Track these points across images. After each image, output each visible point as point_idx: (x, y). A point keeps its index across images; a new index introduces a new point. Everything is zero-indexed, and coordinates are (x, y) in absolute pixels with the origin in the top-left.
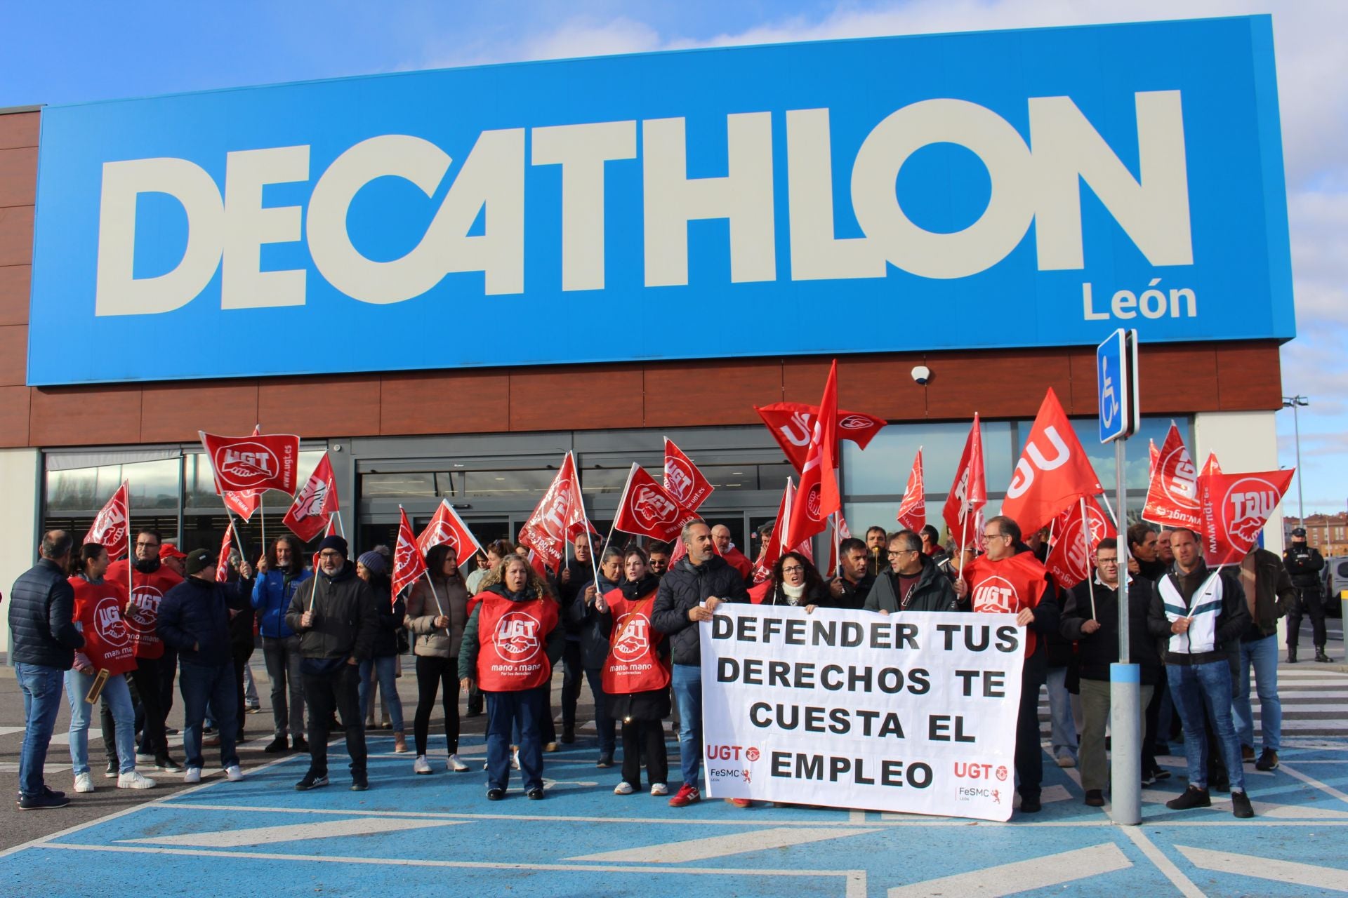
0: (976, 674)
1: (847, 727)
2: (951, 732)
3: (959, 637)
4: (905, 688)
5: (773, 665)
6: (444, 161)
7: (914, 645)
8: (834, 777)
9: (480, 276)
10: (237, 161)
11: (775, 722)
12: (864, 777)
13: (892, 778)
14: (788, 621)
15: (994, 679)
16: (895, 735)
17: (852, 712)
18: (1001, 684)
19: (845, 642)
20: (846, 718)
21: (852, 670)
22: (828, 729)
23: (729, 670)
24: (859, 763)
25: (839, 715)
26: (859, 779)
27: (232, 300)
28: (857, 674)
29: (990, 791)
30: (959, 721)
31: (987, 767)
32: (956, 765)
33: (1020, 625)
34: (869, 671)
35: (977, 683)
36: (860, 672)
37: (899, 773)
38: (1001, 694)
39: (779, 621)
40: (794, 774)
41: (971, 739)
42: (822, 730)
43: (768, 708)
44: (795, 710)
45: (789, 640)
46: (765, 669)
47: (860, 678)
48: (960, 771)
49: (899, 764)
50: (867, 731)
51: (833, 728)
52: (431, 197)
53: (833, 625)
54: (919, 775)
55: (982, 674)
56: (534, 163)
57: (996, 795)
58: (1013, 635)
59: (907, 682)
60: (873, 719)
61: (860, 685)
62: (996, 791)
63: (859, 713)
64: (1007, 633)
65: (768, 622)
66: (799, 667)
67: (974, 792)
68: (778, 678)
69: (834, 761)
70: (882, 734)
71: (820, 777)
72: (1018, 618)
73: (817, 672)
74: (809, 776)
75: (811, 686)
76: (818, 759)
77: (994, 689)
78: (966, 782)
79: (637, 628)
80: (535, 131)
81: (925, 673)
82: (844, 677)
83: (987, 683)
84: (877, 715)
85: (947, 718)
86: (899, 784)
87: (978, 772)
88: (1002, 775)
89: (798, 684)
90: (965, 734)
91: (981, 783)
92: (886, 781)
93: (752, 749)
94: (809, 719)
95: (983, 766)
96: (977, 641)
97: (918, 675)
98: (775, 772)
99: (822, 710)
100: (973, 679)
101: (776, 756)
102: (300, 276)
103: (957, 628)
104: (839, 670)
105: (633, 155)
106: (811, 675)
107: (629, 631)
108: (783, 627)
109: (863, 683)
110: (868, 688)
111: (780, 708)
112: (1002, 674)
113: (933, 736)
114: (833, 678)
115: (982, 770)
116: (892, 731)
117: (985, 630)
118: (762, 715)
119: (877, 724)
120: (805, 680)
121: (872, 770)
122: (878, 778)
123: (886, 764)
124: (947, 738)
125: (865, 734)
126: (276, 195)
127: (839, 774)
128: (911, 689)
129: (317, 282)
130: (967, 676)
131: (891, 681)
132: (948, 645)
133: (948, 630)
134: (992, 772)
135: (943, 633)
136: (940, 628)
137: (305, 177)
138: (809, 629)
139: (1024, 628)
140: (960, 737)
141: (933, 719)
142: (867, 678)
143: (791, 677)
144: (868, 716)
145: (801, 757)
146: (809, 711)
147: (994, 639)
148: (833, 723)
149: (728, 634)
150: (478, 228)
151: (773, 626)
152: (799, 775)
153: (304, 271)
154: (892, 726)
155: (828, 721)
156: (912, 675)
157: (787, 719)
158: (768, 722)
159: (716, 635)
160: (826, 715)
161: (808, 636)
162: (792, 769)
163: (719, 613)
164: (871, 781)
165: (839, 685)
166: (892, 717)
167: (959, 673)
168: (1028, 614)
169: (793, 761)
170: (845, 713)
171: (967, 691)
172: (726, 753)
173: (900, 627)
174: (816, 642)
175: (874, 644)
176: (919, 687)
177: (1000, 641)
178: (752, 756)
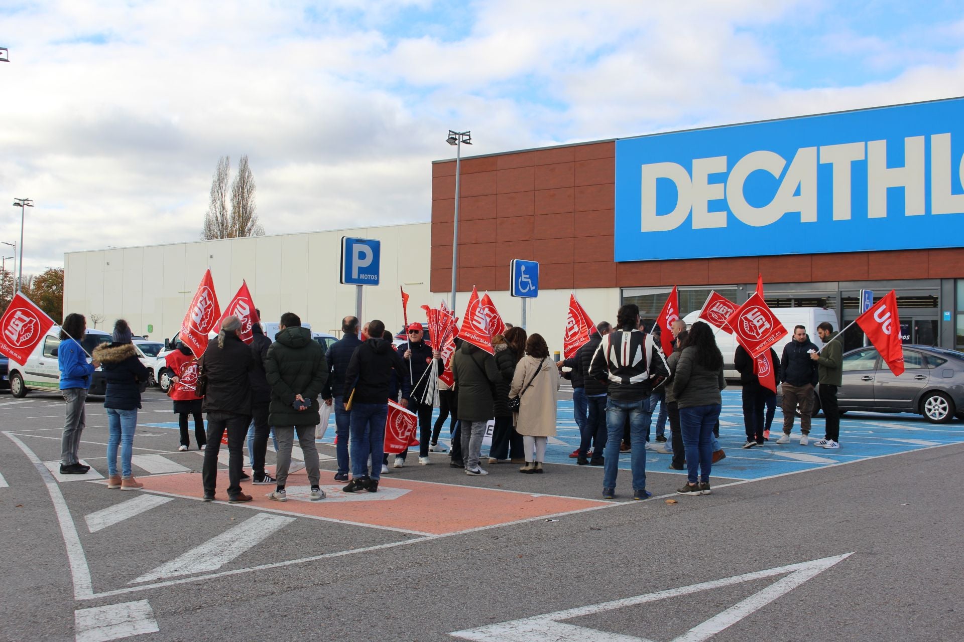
6: (783, 162)
9: (798, 214)
10: (696, 163)
27: (696, 226)
52: (777, 178)
56: (821, 163)
80: (821, 148)
102: (724, 214)
105: (864, 159)
126: (714, 179)
129: (731, 217)
137: (725, 171)
150: (797, 193)
153: (726, 212)
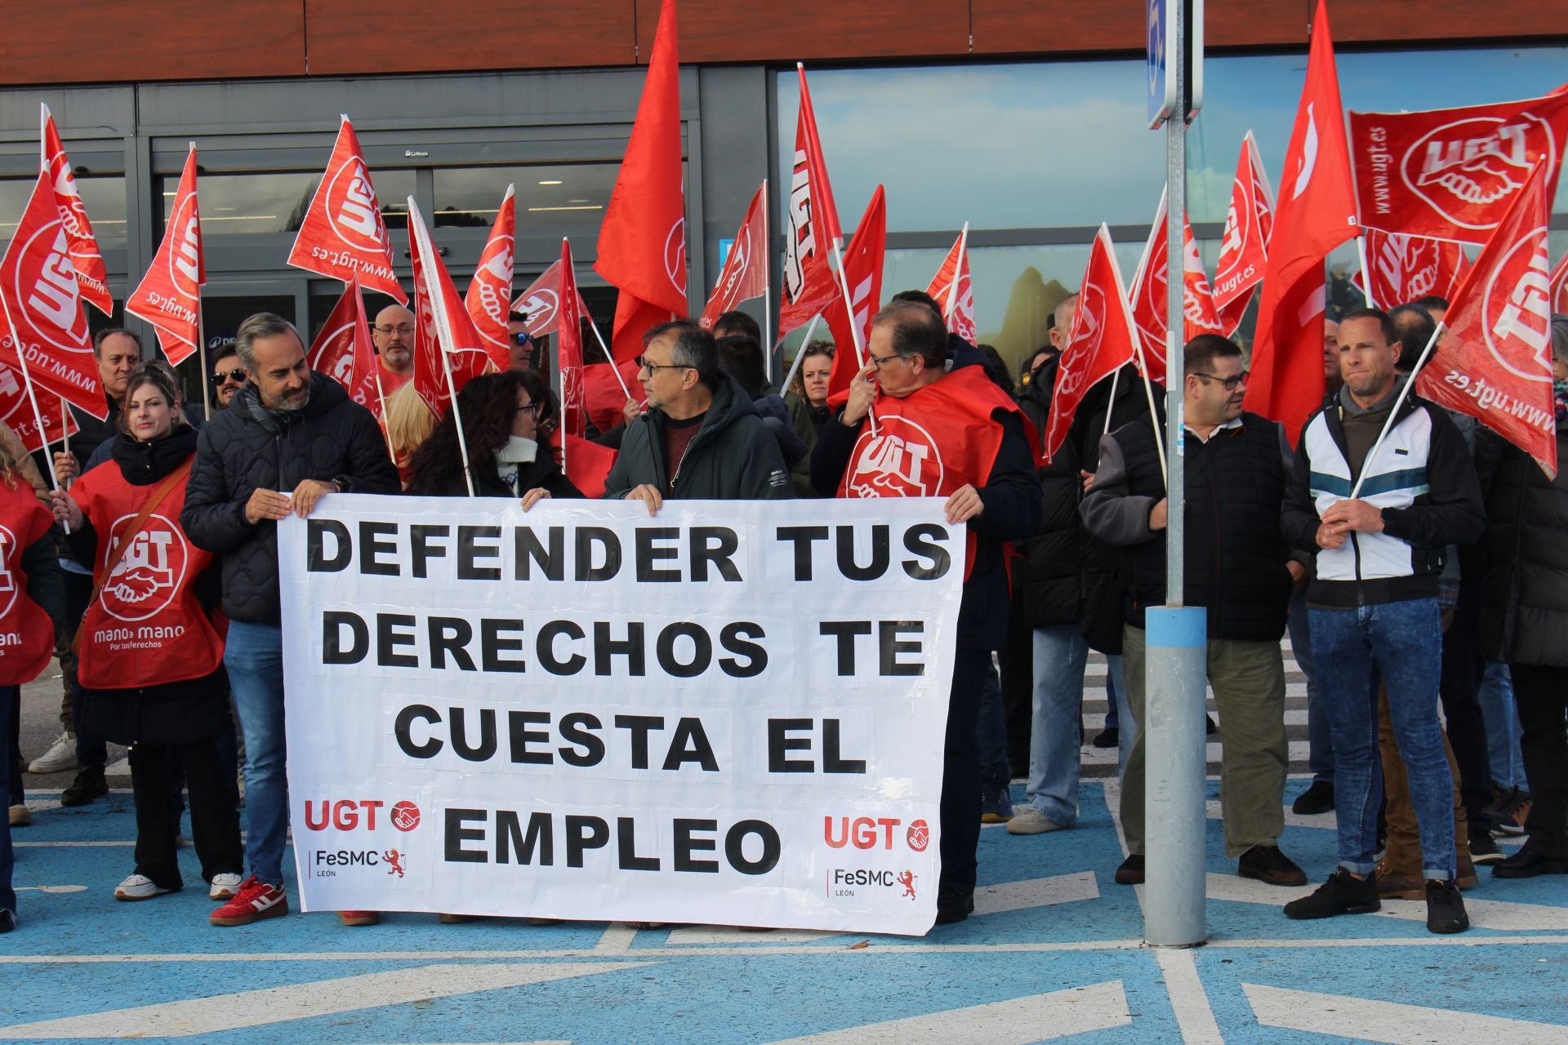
0: (865, 628)
1: (597, 752)
2: (815, 754)
3: (824, 553)
4: (714, 665)
5: (436, 625)
7: (731, 574)
8: (575, 860)
11: (448, 748)
12: (638, 854)
13: (696, 855)
14: (460, 528)
15: (901, 637)
16: (698, 764)
17: (607, 721)
18: (915, 647)
19: (584, 572)
20: (594, 732)
21: (602, 629)
22: (557, 758)
23: (347, 639)
24: (626, 825)
25: (580, 727)
26: (628, 860)
28: (613, 638)
29: (896, 875)
30: (832, 729)
31: (890, 824)
32: (828, 821)
33: (953, 520)
34: (636, 630)
35: (867, 648)
36: (619, 634)
37: (709, 845)
38: (915, 670)
39: (442, 531)
40: (492, 855)
41: (857, 767)
42: (546, 759)
43: (432, 716)
44: (488, 717)
45: (466, 571)
46: (421, 632)
47: (619, 648)
48: (837, 836)
49: (710, 825)
50: (640, 759)
51: (568, 756)
53: (557, 534)
54: (753, 847)
55: (875, 628)
57: (908, 882)
58: (940, 543)
59: (719, 652)
60: (652, 734)
61: (620, 662)
62: (909, 874)
63: (621, 721)
64: (926, 538)
65: (419, 534)
66: (490, 627)
67: (863, 877)
68: (448, 654)
69: (574, 824)
70: (672, 762)
71: (547, 859)
72: (949, 506)
73: (529, 637)
74: (524, 858)
75: (518, 667)
76: (541, 821)
77: (902, 658)
78: (850, 858)
79: (153, 550)
81: (755, 630)
82: (586, 647)
83: (888, 647)
84: (658, 723)
85: (806, 724)
86: (712, 867)
87: (872, 837)
88: (919, 839)
89: (491, 664)
90: (844, 756)
91: (877, 859)
92: (683, 863)
93: (402, 804)
94: (518, 739)
95: (881, 821)
96: (863, 557)
97: (742, 636)
98: (453, 853)
99: (544, 718)
100: (859, 639)
101: (453, 817)
103: (822, 533)
104: (575, 632)
106: (516, 645)
107: (137, 553)
108: (451, 543)
109: (626, 657)
110: (637, 668)
111: (457, 716)
112: (918, 626)
113: (778, 764)
114: (563, 648)
115: (880, 830)
116: (691, 757)
117: (881, 535)
118: (420, 731)
119: (659, 743)
120: (503, 655)
121: (654, 841)
122: (667, 858)
123: (682, 827)
124: (807, 767)
125: (634, 766)
127: (587, 853)
128: (729, 667)
130: (845, 633)
131: (684, 650)
132: (803, 571)
133: (802, 538)
134: (900, 833)
135: (790, 544)
136: (783, 534)
138: (507, 545)
139: (962, 529)
140: (834, 763)
141: (777, 728)
142: (634, 647)
143: (474, 649)
144: (639, 727)
145: (507, 819)
146: (517, 719)
147: (898, 552)
148: (567, 744)
149: (341, 563)
151: (431, 541)
152: (502, 857)
154: (690, 746)
155: (557, 742)
156: (728, 636)
157: (474, 740)
158: (433, 747)
159: (316, 562)
160: (553, 728)
161: (506, 561)
162: (489, 845)
163: (320, 515)
164: (652, 864)
165: (576, 663)
166: (690, 726)
167: (826, 628)
168: (970, 498)
169: (490, 826)
170: (592, 722)
171: (846, 665)
172: (347, 816)
173: (699, 535)
174: (522, 573)
175: (645, 573)
176: (743, 661)
177: (912, 557)
178: (405, 819)
